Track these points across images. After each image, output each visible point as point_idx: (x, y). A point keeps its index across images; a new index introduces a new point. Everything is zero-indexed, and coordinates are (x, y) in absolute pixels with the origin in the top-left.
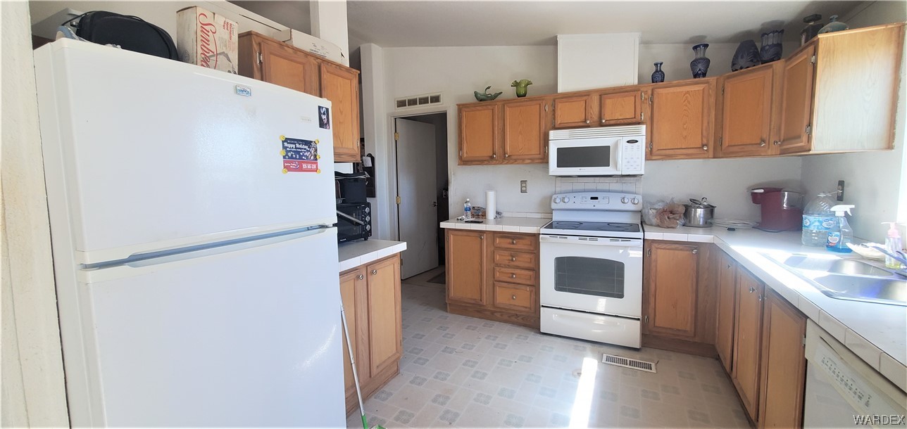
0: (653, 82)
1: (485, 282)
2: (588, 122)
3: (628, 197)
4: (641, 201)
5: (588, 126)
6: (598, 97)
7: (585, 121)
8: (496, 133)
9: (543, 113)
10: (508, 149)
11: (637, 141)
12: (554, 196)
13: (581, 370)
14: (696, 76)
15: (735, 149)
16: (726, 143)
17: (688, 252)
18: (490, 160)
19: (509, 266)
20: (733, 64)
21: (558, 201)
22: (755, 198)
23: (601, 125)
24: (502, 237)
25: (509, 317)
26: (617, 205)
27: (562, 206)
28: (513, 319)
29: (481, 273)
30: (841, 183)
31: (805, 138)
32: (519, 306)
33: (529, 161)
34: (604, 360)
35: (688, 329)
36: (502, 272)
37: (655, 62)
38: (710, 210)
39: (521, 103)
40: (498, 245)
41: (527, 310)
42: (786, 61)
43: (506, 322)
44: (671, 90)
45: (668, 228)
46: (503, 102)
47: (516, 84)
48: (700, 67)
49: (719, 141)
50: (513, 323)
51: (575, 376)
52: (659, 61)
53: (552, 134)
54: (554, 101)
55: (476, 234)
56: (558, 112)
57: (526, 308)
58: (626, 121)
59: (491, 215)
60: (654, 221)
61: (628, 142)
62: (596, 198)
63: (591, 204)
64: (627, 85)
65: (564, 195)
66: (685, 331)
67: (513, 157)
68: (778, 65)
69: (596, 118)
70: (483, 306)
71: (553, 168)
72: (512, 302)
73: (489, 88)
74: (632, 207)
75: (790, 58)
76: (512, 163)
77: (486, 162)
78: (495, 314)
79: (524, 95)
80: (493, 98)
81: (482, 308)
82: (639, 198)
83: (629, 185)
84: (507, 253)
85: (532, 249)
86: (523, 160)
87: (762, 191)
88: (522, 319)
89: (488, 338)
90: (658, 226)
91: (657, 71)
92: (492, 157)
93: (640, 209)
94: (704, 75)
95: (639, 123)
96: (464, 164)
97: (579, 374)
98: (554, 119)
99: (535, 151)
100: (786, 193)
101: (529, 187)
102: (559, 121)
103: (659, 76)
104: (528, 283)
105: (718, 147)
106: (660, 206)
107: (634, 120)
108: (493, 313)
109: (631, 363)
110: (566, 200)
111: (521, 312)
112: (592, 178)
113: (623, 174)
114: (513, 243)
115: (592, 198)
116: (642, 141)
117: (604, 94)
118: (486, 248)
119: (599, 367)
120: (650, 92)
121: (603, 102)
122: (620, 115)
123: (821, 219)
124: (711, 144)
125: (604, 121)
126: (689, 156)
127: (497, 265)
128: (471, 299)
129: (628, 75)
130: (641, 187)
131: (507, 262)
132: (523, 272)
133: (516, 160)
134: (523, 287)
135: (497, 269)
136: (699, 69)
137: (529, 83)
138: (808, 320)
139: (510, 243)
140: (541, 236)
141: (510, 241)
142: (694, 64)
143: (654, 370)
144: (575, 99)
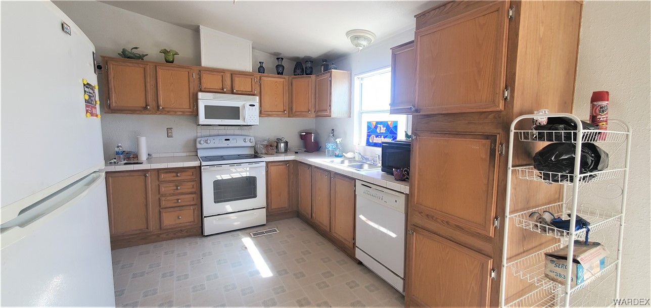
0: (259, 72)
1: (151, 212)
2: (225, 90)
3: (248, 139)
4: (254, 141)
5: (224, 93)
6: (230, 75)
7: (223, 89)
8: (149, 88)
9: (191, 79)
10: (161, 102)
11: (254, 106)
12: (198, 140)
13: (245, 246)
14: (278, 74)
15: (298, 113)
16: (294, 110)
17: (284, 166)
18: (144, 109)
19: (174, 195)
20: (295, 72)
21: (202, 142)
22: (302, 137)
23: (233, 93)
24: (166, 173)
25: (175, 234)
26: (241, 143)
27: (205, 145)
28: (179, 234)
29: (147, 205)
30: (333, 130)
31: (328, 111)
32: (184, 223)
33: (181, 113)
34: (253, 236)
35: (286, 206)
36: (168, 200)
37: (260, 61)
38: (286, 143)
39: (172, 68)
40: (163, 180)
41: (192, 223)
42: (316, 76)
43: (171, 239)
44: (270, 79)
45: (272, 154)
46: (155, 64)
47: (165, 52)
48: (281, 69)
49: (291, 109)
50: (178, 238)
51: (244, 250)
52: (262, 61)
53: (200, 95)
54: (200, 71)
55: (140, 173)
56: (203, 80)
57: (190, 222)
58: (247, 93)
59: (143, 157)
60: (264, 151)
61: (250, 105)
62: (229, 140)
63: (226, 144)
64: (246, 71)
65: (206, 138)
66: (285, 207)
67: (166, 109)
68: (313, 77)
69: (229, 88)
70: (150, 232)
71: (202, 119)
72: (178, 221)
73: (136, 48)
74: (250, 145)
75: (318, 76)
76: (165, 114)
77: (138, 112)
78: (161, 236)
79: (172, 62)
80: (140, 57)
81: (149, 234)
82: (253, 139)
83: (245, 131)
84: (172, 185)
85: (194, 177)
86: (176, 112)
87: (305, 134)
88: (187, 232)
89: (166, 253)
90: (266, 154)
91: (261, 67)
92: (145, 108)
93: (253, 145)
94: (282, 74)
95: (254, 95)
96: (112, 113)
97: (246, 248)
98: (200, 84)
99: (185, 105)
100: (313, 135)
101: (175, 133)
102: (204, 86)
103: (262, 70)
104: (192, 203)
105: (290, 111)
106: (265, 143)
107: (252, 93)
108: (158, 235)
109: (266, 232)
110: (209, 142)
111: (187, 226)
112: (223, 127)
113: (248, 124)
114: (177, 176)
115: (226, 140)
116: (257, 105)
117: (234, 74)
118: (151, 184)
119: (253, 240)
120: (259, 78)
121: (233, 78)
122: (244, 89)
123: (332, 145)
124: (287, 110)
125: (235, 91)
126: (278, 116)
127: (162, 196)
128: (136, 230)
129: (246, 65)
130: (251, 132)
131: (172, 192)
132: (187, 196)
133: (168, 112)
134: (188, 208)
135: (163, 199)
136: (280, 70)
137: (177, 54)
138: (357, 180)
139: (174, 177)
140: (202, 167)
141: (175, 174)
142: (277, 67)
143: (278, 232)
144: (215, 73)
